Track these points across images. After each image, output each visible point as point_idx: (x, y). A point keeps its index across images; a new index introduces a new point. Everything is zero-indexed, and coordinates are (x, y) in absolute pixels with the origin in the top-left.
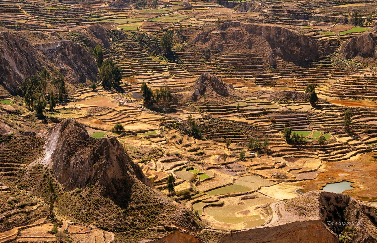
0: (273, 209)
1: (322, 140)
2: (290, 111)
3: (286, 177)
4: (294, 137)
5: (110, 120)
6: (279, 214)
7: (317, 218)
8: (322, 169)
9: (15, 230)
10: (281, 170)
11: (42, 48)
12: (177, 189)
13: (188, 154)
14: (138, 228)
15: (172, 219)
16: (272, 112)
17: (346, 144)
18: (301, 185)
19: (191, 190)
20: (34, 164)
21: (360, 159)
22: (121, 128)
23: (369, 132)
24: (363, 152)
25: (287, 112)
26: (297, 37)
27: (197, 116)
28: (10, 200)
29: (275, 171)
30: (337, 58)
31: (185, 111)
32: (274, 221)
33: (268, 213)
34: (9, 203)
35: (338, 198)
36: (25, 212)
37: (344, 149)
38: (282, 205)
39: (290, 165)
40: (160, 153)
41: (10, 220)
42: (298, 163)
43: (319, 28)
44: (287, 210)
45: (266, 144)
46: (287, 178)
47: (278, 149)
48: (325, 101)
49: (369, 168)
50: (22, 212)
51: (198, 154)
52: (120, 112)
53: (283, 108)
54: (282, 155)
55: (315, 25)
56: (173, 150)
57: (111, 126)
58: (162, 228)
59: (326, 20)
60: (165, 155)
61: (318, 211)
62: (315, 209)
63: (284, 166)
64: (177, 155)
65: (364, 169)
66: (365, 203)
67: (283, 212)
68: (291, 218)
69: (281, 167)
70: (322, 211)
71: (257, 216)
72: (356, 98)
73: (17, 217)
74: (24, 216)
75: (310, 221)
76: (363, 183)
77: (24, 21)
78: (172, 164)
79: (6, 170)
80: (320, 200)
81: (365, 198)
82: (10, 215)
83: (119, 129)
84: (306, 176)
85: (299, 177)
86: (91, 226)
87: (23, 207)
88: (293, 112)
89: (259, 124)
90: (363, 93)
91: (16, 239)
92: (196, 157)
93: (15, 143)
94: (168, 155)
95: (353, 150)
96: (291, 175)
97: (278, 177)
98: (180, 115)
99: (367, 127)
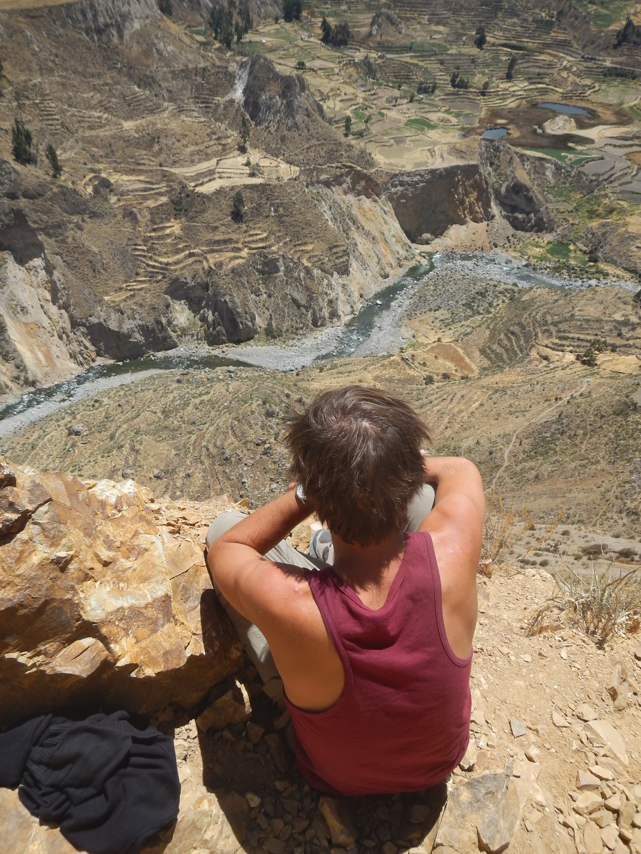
0: (437, 152)
1: (486, 85)
2: (459, 54)
3: (450, 121)
4: (460, 81)
5: (293, 56)
6: (442, 157)
7: (475, 162)
8: (482, 114)
9: (214, 161)
10: (446, 114)
12: (353, 128)
15: (349, 157)
16: (442, 54)
17: (507, 90)
18: (462, 129)
19: (365, 130)
20: (227, 98)
22: (303, 64)
23: (529, 78)
24: (521, 98)
25: (456, 55)
27: (373, 55)
29: (440, 115)
31: (362, 50)
32: (437, 163)
33: (432, 155)
36: (222, 144)
38: (445, 148)
40: (338, 92)
41: (209, 151)
44: (449, 154)
45: (434, 87)
48: (493, 45)
50: (219, 144)
51: (372, 95)
52: (301, 47)
54: (448, 99)
56: (349, 89)
57: (294, 62)
58: (339, 165)
60: (343, 94)
61: (477, 155)
62: (474, 153)
64: (353, 94)
66: (518, 149)
67: (445, 155)
68: (452, 161)
69: (446, 111)
70: (480, 155)
71: (422, 158)
73: (215, 148)
74: (220, 147)
75: (469, 165)
78: (348, 104)
79: (202, 103)
80: (480, 145)
82: (209, 146)
83: (301, 66)
84: (468, 121)
85: (461, 121)
86: (279, 160)
87: (219, 139)
88: (462, 55)
89: (429, 66)
91: (215, 169)
93: (209, 76)
94: (345, 94)
95: (513, 96)
96: (455, 119)
97: (442, 121)
98: (358, 54)
99: (527, 73)
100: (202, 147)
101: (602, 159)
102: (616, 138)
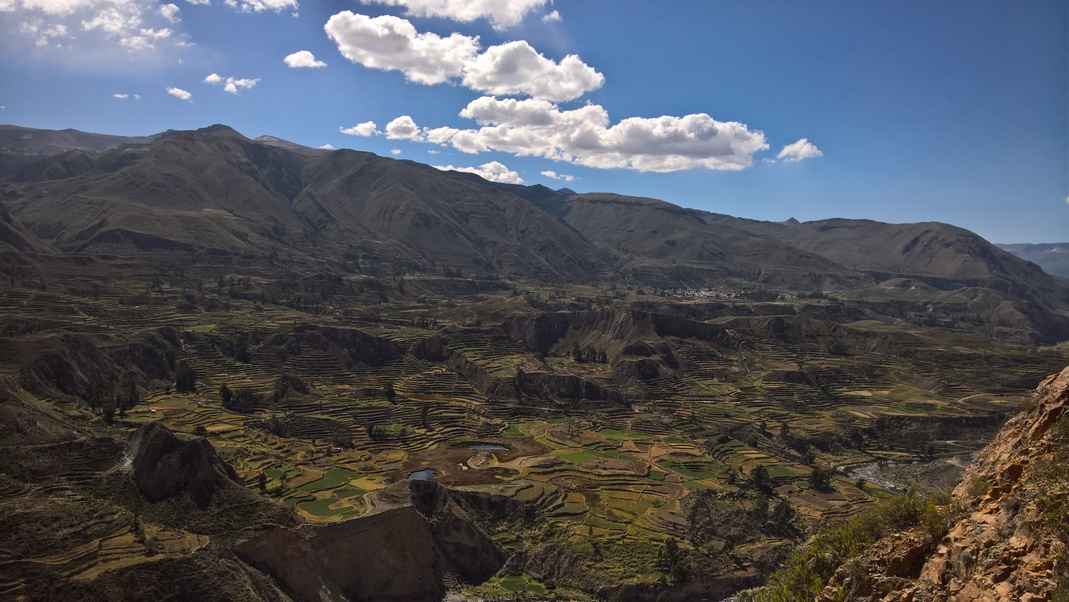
0: (366, 499)
1: (403, 432)
2: (371, 407)
3: (372, 469)
4: (376, 431)
5: (189, 422)
6: (372, 504)
7: (409, 505)
8: (405, 459)
9: (96, 542)
10: (367, 463)
11: (108, 350)
12: (269, 486)
13: (275, 452)
14: (233, 529)
15: (269, 517)
16: (353, 409)
17: (424, 434)
18: (387, 475)
19: (282, 486)
20: (112, 471)
21: (437, 448)
22: (203, 429)
23: (444, 423)
24: (440, 442)
25: (368, 408)
26: (372, 338)
27: (281, 415)
28: (86, 510)
29: (362, 464)
30: (409, 358)
31: (267, 411)
32: (369, 511)
33: (361, 504)
34: (86, 513)
35: (427, 484)
36: (106, 522)
37: (423, 440)
38: (375, 495)
39: (375, 457)
40: (246, 453)
41: (89, 532)
42: (383, 455)
43: (389, 331)
45: (351, 439)
46: (374, 469)
47: (362, 443)
48: (402, 397)
49: (448, 456)
50: (102, 522)
51: (284, 452)
52: (199, 414)
53: (364, 404)
54: (367, 448)
55: (386, 327)
56: (259, 449)
57: (191, 428)
58: (258, 526)
59: (395, 323)
60: (251, 454)
61: (409, 498)
62: (406, 496)
63: (370, 458)
64: (264, 453)
65: (443, 457)
66: (450, 487)
67: (376, 502)
68: (386, 507)
69: (367, 460)
70: (413, 498)
71: (351, 508)
72: (428, 393)
73: (96, 528)
74: (103, 526)
75: (403, 508)
76: (444, 469)
77: (82, 323)
78: (260, 463)
79: (77, 480)
80: (410, 487)
81: (448, 483)
82: (89, 527)
83: (200, 431)
84: (392, 466)
85: (385, 468)
86: (182, 530)
87: (101, 517)
88: (374, 408)
89: (342, 420)
90: (434, 389)
91: (97, 551)
92: (283, 455)
93: (89, 450)
94: (255, 454)
95: (431, 440)
96: (378, 466)
97: (365, 469)
98: (263, 415)
99: (441, 418)
100: (77, 529)
101: (532, 486)
102: (538, 467)
